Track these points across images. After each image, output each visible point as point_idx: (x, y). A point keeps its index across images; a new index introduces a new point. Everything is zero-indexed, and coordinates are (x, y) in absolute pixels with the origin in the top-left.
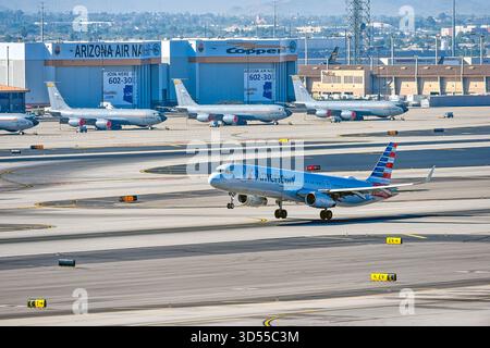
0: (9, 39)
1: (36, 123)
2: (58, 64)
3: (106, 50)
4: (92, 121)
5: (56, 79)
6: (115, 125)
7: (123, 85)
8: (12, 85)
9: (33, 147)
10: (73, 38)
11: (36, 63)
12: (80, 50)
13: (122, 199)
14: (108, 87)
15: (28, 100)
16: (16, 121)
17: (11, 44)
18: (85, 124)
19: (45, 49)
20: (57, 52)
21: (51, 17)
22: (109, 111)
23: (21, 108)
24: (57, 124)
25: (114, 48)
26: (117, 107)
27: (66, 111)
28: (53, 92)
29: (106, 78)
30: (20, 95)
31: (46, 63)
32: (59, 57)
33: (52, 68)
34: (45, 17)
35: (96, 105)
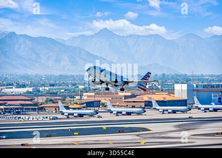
0: (182, 83)
1: (190, 110)
2: (197, 91)
3: (212, 86)
4: (208, 109)
5: (197, 96)
6: (215, 110)
7: (218, 97)
8: (183, 97)
9: (189, 117)
10: (202, 82)
11: (190, 91)
12: (204, 86)
13: (217, 134)
14: (213, 98)
15: (188, 102)
16: (184, 109)
17: (183, 85)
18: (206, 110)
19: (193, 86)
20: (197, 87)
21: (195, 76)
22: (213, 106)
23: (186, 105)
24: (197, 110)
25: (215, 86)
26: (216, 104)
27: (200, 106)
28: (196, 100)
29: (213, 95)
30: (186, 101)
31: (194, 90)
32: (198, 89)
33: (196, 92)
34: (193, 76)
35: (209, 103)
